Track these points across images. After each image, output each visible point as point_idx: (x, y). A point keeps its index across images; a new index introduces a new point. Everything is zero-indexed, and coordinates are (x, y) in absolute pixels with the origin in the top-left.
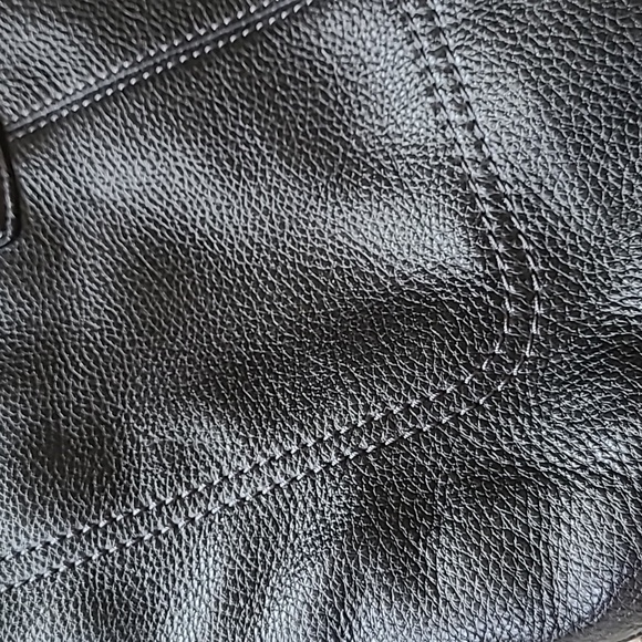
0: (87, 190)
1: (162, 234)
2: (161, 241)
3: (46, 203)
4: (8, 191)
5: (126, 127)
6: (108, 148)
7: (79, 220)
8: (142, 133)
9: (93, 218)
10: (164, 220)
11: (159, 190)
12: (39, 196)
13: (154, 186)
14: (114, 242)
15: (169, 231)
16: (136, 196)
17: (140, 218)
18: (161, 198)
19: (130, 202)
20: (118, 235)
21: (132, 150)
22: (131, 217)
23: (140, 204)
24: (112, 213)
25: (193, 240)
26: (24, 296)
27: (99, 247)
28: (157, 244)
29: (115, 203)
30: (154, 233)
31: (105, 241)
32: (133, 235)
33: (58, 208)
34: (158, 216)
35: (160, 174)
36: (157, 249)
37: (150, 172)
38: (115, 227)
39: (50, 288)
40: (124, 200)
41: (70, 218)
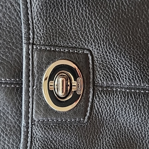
0: (116, 116)
1: (135, 140)
2: (133, 142)
3: (100, 115)
4: (89, 106)
5: (139, 105)
6: (130, 109)
7: (109, 124)
8: (144, 109)
9: (114, 125)
10: (137, 137)
11: (140, 128)
12: (99, 112)
13: (139, 126)
14: (118, 136)
15: (137, 140)
16: (131, 126)
17: (130, 133)
18: (139, 130)
19: (128, 126)
20: (120, 134)
21: (138, 113)
22: (127, 131)
23: (131, 128)
24: (121, 127)
25: (143, 146)
26: (82, 141)
27: (113, 136)
28: (132, 143)
29: (123, 124)
30: (132, 139)
31: (115, 134)
32: (125, 137)
33: (104, 118)
34: (136, 134)
35: (143, 123)
36: (131, 144)
37: (140, 121)
38: (120, 132)
39: (92, 142)
40: (126, 125)
41: (106, 122)
